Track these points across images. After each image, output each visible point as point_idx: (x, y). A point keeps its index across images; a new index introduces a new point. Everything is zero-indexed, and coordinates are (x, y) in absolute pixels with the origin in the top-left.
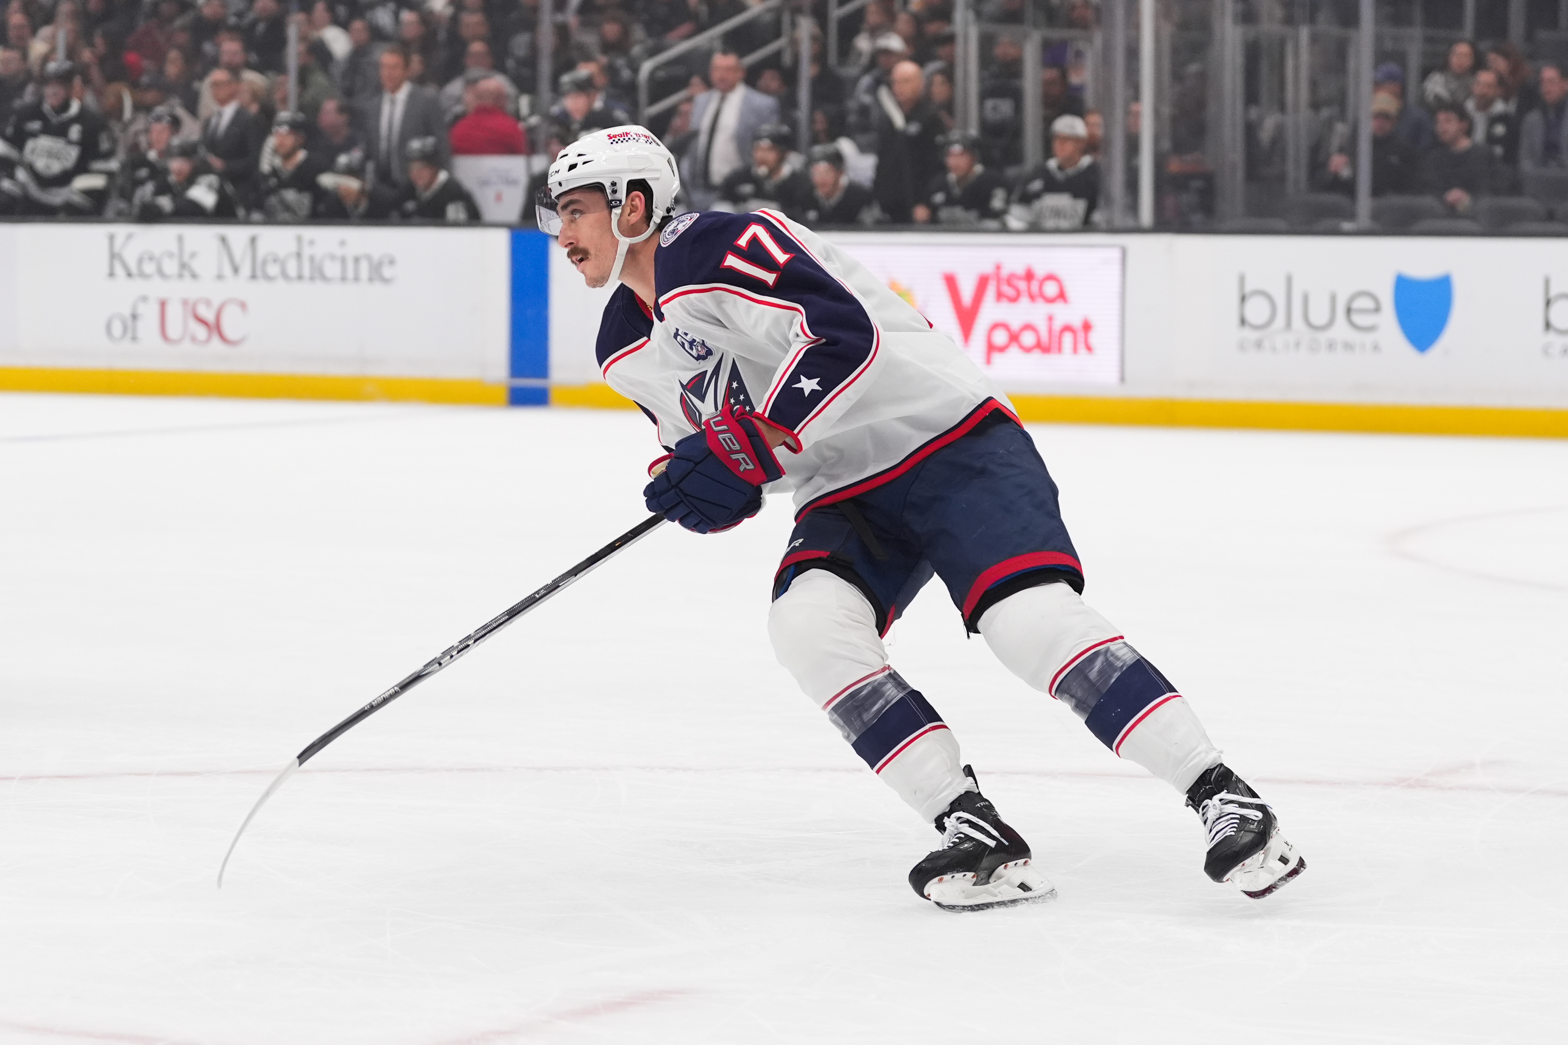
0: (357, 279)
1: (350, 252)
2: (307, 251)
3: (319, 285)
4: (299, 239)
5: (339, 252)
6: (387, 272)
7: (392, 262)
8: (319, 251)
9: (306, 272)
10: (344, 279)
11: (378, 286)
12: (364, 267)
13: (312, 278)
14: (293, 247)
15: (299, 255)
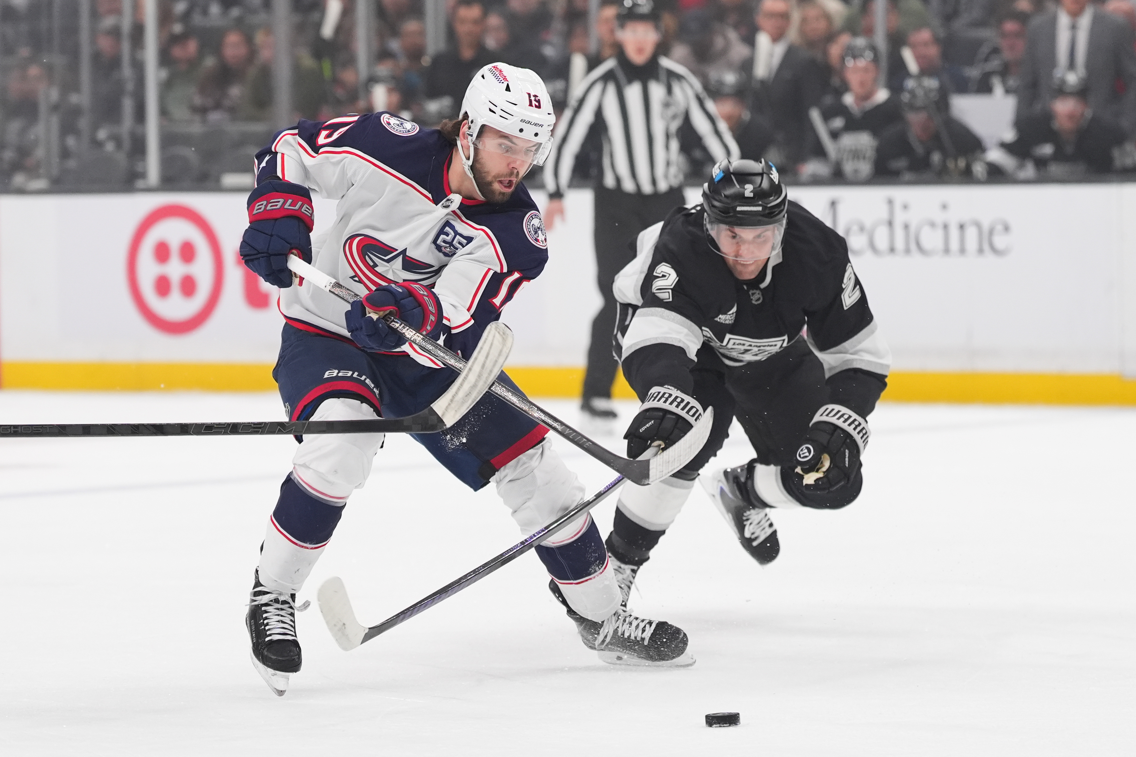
0: (962, 250)
1: (953, 218)
2: (900, 218)
3: (916, 257)
4: (890, 202)
5: (940, 217)
6: (999, 241)
7: (1007, 228)
8: (914, 218)
9: (900, 244)
10: (947, 250)
11: (990, 257)
12: (971, 234)
13: (907, 251)
14: (883, 213)
15: (890, 224)
